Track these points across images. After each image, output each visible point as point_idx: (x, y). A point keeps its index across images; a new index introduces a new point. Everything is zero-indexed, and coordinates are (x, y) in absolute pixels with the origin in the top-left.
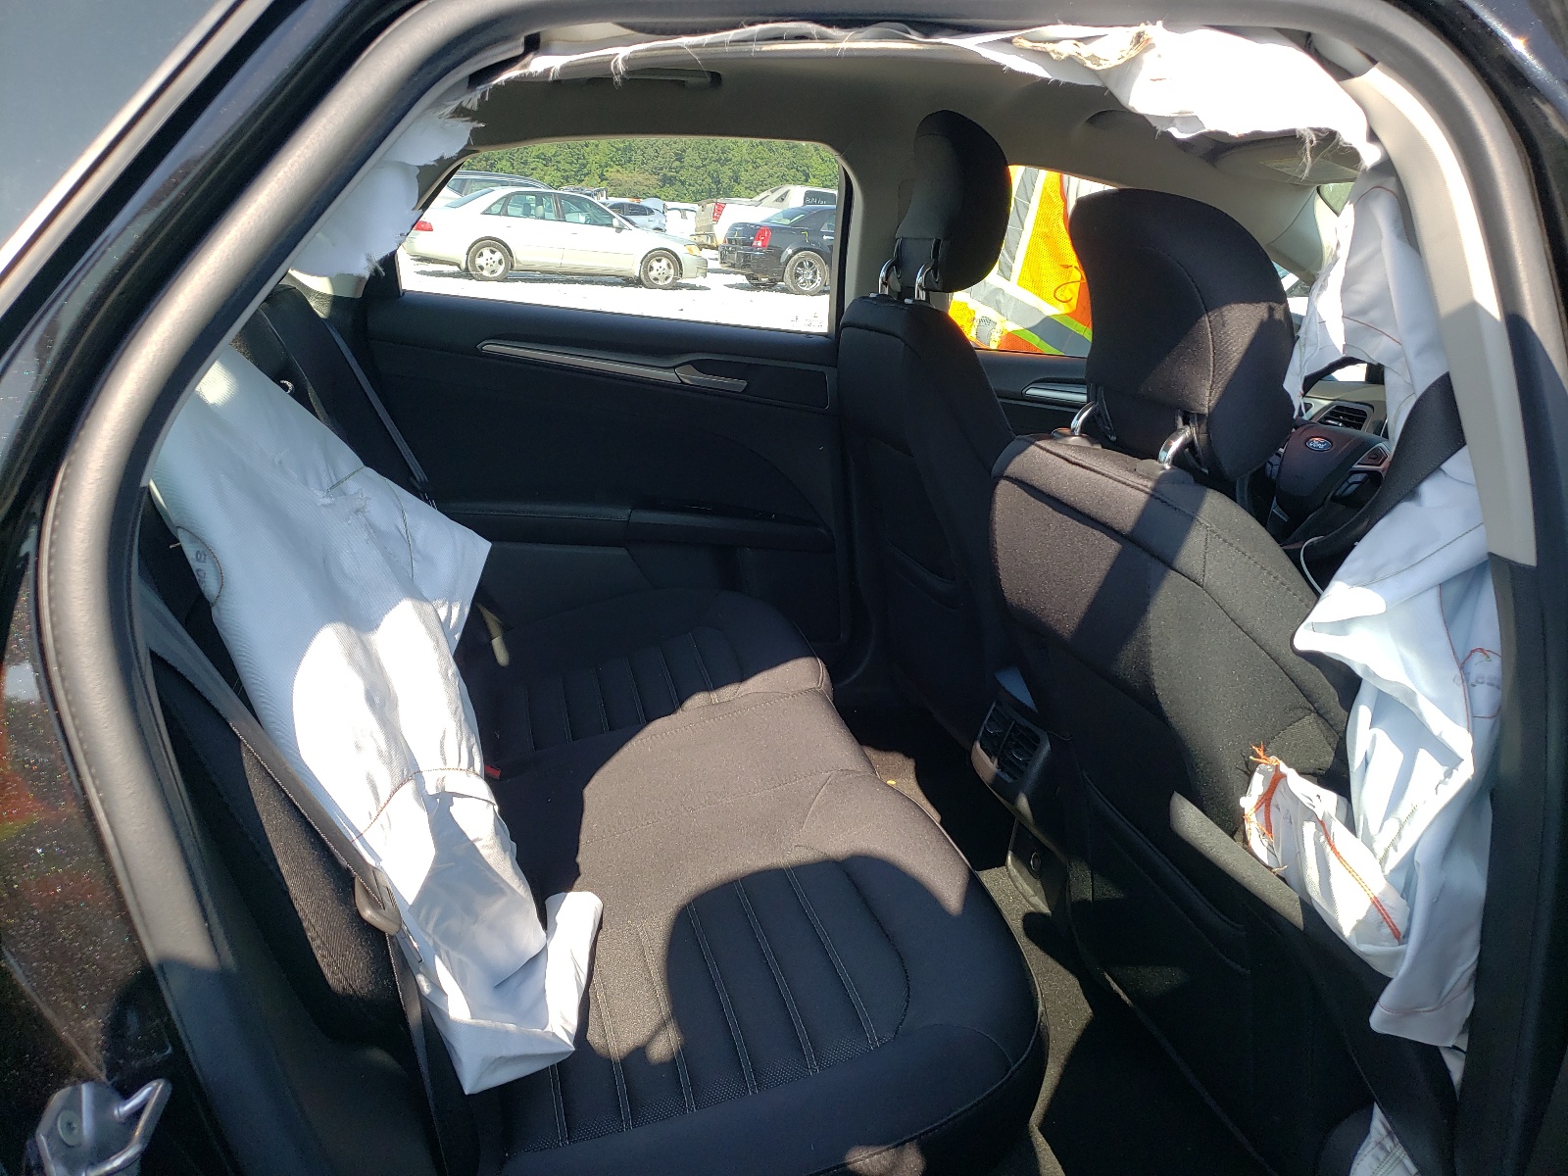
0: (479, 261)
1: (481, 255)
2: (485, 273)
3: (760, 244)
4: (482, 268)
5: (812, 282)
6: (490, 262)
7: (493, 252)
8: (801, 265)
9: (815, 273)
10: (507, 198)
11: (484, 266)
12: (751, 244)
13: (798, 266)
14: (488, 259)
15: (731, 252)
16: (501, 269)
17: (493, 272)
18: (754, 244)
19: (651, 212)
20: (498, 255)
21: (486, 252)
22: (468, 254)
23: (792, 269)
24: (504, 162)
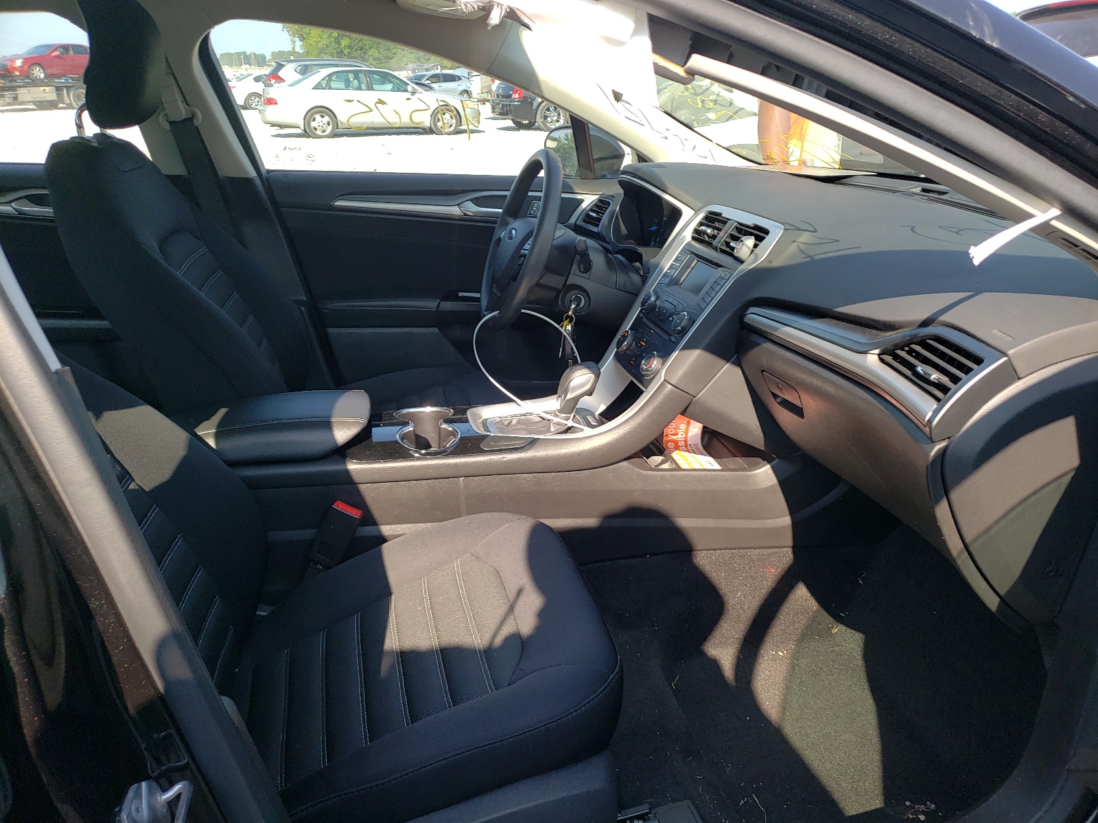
0: (313, 124)
1: (314, 120)
2: (318, 132)
3: (517, 96)
4: (316, 129)
5: (558, 121)
6: (321, 124)
7: (322, 117)
8: (548, 109)
9: (559, 114)
10: (330, 76)
11: (317, 127)
12: (510, 96)
13: (546, 110)
14: (319, 122)
15: (498, 104)
16: (329, 129)
17: (324, 131)
18: (513, 97)
19: (459, 78)
20: (327, 119)
21: (318, 117)
22: (304, 120)
23: (541, 113)
24: (373, 49)
